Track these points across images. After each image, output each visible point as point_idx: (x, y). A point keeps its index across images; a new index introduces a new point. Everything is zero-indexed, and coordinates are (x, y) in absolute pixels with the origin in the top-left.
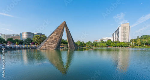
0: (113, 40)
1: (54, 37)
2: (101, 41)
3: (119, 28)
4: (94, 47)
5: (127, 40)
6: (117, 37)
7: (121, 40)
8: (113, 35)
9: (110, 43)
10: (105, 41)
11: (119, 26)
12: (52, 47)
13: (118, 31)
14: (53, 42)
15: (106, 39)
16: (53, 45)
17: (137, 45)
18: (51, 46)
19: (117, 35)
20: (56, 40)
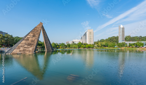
0: (83, 42)
1: (30, 39)
2: (73, 43)
3: (86, 33)
4: (67, 49)
5: (92, 43)
6: (85, 39)
7: (88, 42)
8: (82, 38)
9: (81, 45)
10: (76, 43)
11: (86, 31)
12: (30, 51)
13: (85, 35)
14: (29, 45)
15: (77, 41)
16: (30, 49)
17: (99, 47)
18: (27, 49)
19: (85, 38)
20: (33, 43)
